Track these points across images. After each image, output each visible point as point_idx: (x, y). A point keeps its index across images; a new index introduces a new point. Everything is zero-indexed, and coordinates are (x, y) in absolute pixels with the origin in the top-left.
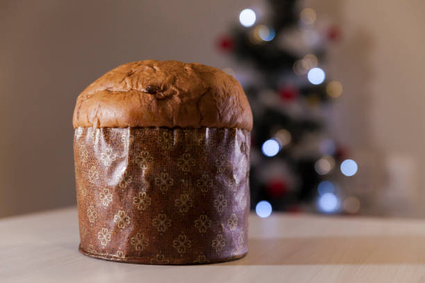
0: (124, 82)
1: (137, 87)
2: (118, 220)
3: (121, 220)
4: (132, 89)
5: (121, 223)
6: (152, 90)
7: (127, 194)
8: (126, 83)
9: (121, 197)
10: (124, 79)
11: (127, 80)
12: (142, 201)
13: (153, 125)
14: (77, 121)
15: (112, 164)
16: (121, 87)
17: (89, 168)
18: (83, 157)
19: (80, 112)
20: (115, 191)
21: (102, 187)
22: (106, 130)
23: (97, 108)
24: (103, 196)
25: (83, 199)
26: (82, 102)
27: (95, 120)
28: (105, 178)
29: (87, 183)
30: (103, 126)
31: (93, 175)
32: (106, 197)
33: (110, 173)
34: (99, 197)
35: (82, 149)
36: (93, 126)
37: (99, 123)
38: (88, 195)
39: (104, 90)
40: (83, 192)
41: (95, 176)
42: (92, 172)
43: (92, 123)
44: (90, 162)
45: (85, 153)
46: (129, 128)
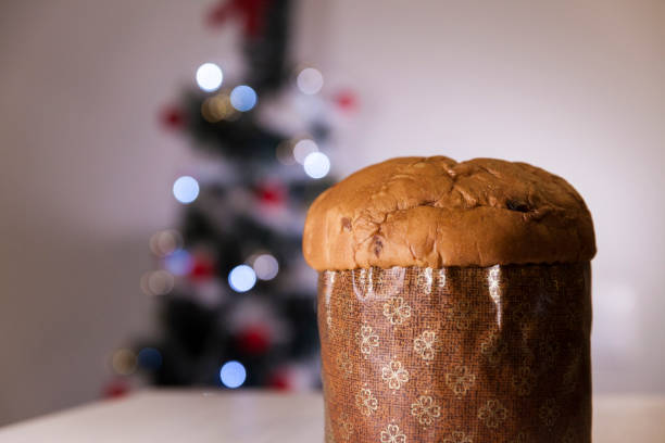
0: (454, 192)
1: (487, 200)
2: (486, 414)
3: (492, 414)
4: (478, 205)
5: (492, 420)
6: (509, 205)
7: (500, 373)
8: (462, 195)
9: (491, 379)
10: (452, 188)
11: (458, 188)
12: (524, 381)
13: (529, 260)
14: (374, 257)
15: (472, 326)
16: (458, 201)
17: (415, 335)
18: (395, 317)
19: (384, 242)
20: (482, 370)
21: (452, 364)
22: (453, 271)
23: (432, 236)
24: (454, 378)
25: (398, 388)
26: (378, 225)
27: (431, 255)
28: (457, 350)
29: (411, 360)
30: (449, 264)
31: (429, 346)
32: (460, 380)
33: (470, 341)
34: (443, 381)
35: (395, 303)
36: (427, 265)
37: (440, 259)
38: (413, 380)
39: (420, 205)
40: (395, 375)
41: (434, 347)
42: (424, 340)
43: (425, 259)
44: (417, 325)
45: (403, 311)
46: (498, 266)
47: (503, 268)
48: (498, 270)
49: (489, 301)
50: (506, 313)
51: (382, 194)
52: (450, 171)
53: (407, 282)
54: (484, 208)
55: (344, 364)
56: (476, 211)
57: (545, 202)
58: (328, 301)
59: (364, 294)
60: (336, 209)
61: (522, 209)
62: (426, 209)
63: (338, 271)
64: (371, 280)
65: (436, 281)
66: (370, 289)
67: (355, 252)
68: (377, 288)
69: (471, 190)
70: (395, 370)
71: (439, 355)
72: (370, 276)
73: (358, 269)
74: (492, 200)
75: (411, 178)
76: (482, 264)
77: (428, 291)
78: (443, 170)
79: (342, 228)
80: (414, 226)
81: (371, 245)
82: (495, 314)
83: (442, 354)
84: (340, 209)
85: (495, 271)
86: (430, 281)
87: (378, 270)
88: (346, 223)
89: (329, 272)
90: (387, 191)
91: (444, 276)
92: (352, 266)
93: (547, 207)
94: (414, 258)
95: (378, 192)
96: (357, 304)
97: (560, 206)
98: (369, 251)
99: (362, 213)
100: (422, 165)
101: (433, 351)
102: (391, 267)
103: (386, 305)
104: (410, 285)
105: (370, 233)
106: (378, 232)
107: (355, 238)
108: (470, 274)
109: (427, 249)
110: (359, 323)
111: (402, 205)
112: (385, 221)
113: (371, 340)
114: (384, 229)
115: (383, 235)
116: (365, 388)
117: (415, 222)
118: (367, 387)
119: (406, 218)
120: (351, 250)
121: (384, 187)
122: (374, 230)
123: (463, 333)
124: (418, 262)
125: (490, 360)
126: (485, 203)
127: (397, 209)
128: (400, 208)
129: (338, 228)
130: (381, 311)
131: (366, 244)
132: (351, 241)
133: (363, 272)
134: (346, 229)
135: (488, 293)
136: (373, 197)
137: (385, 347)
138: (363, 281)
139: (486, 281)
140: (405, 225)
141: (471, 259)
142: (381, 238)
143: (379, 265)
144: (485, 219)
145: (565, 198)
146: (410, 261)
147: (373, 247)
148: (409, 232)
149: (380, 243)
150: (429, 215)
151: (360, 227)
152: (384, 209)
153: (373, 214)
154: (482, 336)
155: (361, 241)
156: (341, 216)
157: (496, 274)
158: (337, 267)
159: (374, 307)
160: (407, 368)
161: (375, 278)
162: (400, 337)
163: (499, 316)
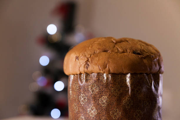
1: (127, 51)
4: (123, 52)
6: (134, 52)
8: (118, 49)
9: (126, 114)
10: (114, 46)
11: (116, 46)
12: (138, 115)
13: (141, 72)
14: (86, 70)
15: (120, 95)
16: (116, 51)
17: (100, 97)
18: (93, 91)
19: (89, 65)
20: (123, 110)
21: (113, 108)
22: (114, 75)
23: (106, 62)
24: (113, 113)
25: (93, 116)
26: (88, 58)
27: (106, 69)
28: (114, 103)
29: (98, 106)
30: (112, 72)
31: (104, 101)
32: (116, 114)
33: (119, 100)
34: (109, 114)
35: (93, 86)
36: (104, 73)
37: (109, 70)
38: (98, 114)
39: (103, 52)
40: (92, 112)
41: (106, 102)
42: (103, 99)
43: (104, 70)
44: (101, 93)
45: (96, 89)
46: (129, 74)
47: (131, 74)
48: (130, 75)
49: (127, 86)
50: (132, 90)
51: (90, 48)
52: (114, 41)
53: (97, 79)
54: (125, 53)
55: (75, 108)
56: (122, 54)
57: (147, 52)
58: (70, 85)
59: (82, 83)
60: (74, 53)
61: (139, 54)
62: (105, 53)
63: (74, 75)
64: (85, 78)
65: (108, 78)
66: (84, 81)
67: (79, 68)
68: (87, 80)
69: (121, 47)
70: (92, 110)
71: (108, 105)
72: (84, 76)
73: (81, 74)
74: (128, 50)
75: (100, 43)
76: (124, 73)
77: (105, 82)
78: (111, 40)
79: (76, 60)
80: (100, 58)
81: (85, 65)
82: (129, 90)
83: (109, 105)
84: (75, 53)
85: (129, 75)
86: (105, 78)
87: (87, 74)
88: (77, 58)
89: (71, 75)
90: (92, 47)
91: (110, 77)
92: (78, 73)
93: (147, 54)
94: (100, 70)
95: (88, 47)
96: (80, 86)
97: (152, 54)
98: (84, 67)
99: (82, 54)
100: (104, 39)
101: (106, 103)
102: (92, 73)
103: (90, 86)
104: (98, 79)
105: (85, 61)
106: (88, 60)
107: (80, 63)
108: (120, 76)
109: (105, 67)
110: (80, 93)
111: (97, 52)
112: (90, 57)
113: (84, 99)
114: (90, 60)
115: (89, 62)
116: (82, 116)
117: (101, 57)
118: (83, 116)
119: (97, 56)
120: (78, 67)
121: (91, 46)
122: (86, 60)
123: (117, 97)
124: (101, 71)
125: (126, 107)
126: (126, 52)
127: (95, 53)
128: (96, 53)
129: (74, 60)
130: (88, 89)
131: (83, 65)
132: (78, 64)
133: (82, 75)
134: (77, 60)
135: (126, 83)
136: (87, 49)
137: (89, 102)
138: (82, 78)
139: (126, 79)
140: (97, 59)
141: (120, 71)
142: (89, 63)
143: (88, 72)
144: (126, 57)
145: (154, 51)
146: (99, 71)
147: (86, 66)
148: (98, 61)
149: (88, 65)
150: (106, 55)
151: (82, 59)
152: (90, 53)
153: (86, 55)
154: (123, 99)
155: (82, 64)
156: (75, 56)
157: (129, 76)
158: (74, 73)
159: (86, 87)
160: (96, 109)
161: (86, 77)
162: (95, 98)
163: (130, 91)
